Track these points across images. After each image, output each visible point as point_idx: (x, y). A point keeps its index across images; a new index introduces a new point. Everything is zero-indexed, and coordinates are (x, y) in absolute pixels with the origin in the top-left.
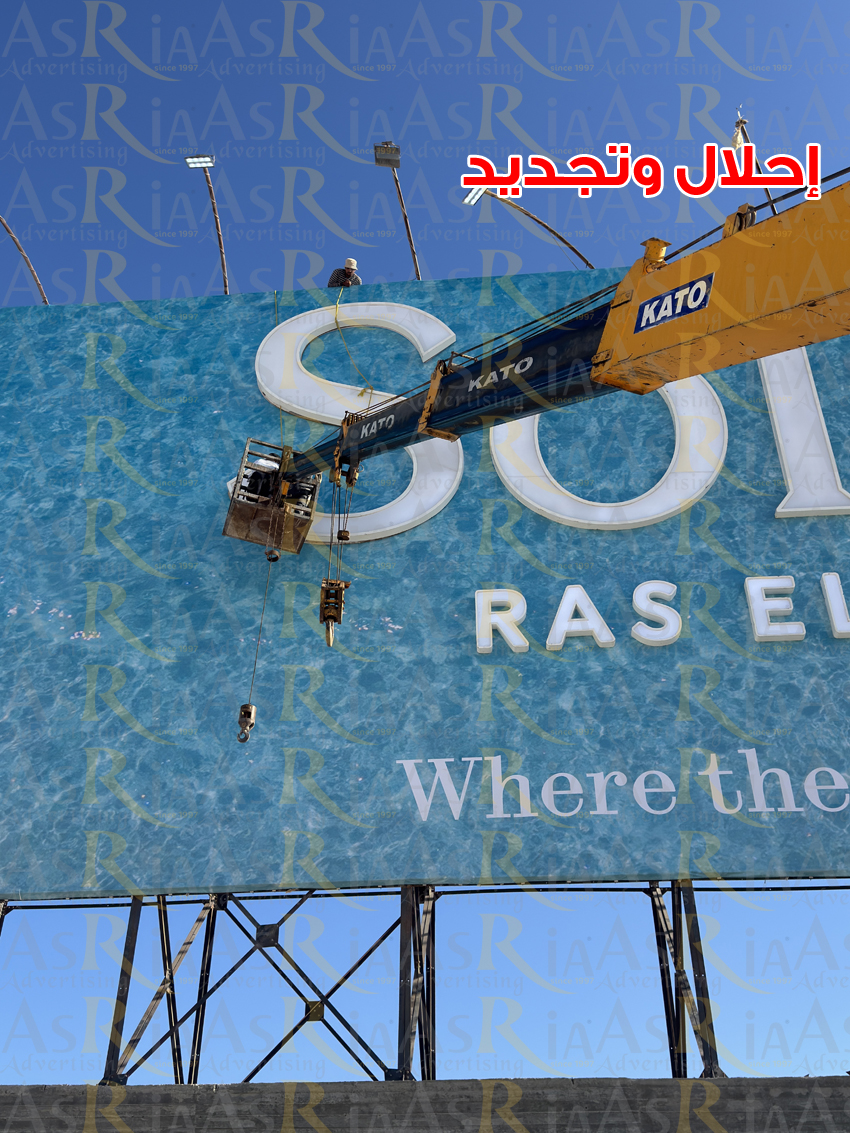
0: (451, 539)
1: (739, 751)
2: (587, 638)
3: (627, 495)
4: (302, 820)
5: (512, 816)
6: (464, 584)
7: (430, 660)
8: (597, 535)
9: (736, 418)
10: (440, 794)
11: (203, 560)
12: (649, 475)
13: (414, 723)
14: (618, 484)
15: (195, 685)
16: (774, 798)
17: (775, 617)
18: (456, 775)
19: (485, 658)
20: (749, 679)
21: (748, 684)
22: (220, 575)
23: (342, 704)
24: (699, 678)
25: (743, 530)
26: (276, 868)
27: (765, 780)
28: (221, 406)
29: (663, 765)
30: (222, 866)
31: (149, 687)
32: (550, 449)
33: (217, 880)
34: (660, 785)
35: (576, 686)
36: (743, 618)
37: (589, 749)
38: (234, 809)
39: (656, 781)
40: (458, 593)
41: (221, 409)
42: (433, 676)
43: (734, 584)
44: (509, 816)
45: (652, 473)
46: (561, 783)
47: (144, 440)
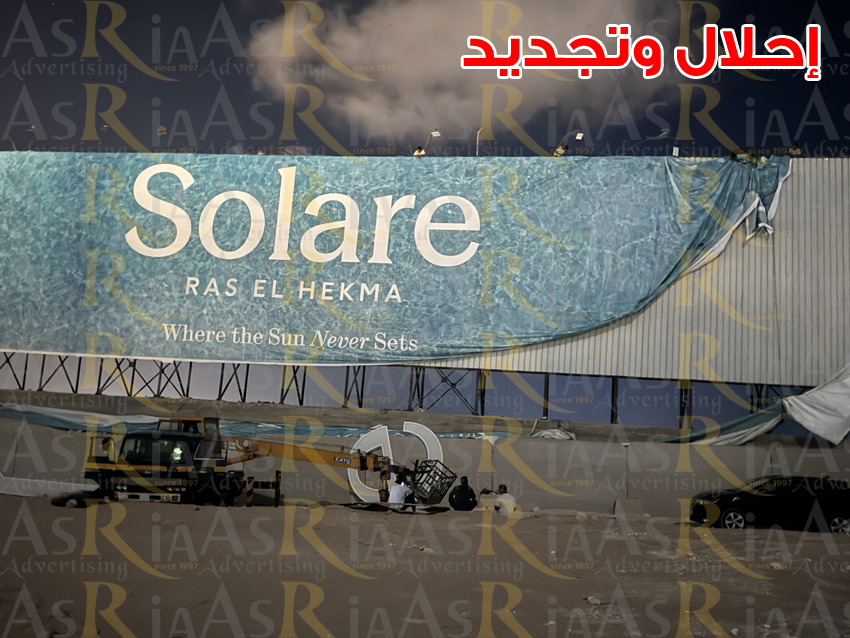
0: (184, 258)
1: (242, 328)
2: (213, 293)
3: (234, 249)
5: (188, 340)
6: (185, 274)
9: (268, 222)
10: (172, 334)
12: (240, 243)
16: (246, 340)
19: (187, 296)
21: (248, 309)
23: (151, 307)
24: (237, 307)
25: (259, 263)
27: (246, 335)
28: (123, 202)
31: (103, 298)
36: (252, 290)
39: (222, 334)
42: (174, 301)
45: (241, 240)
46: (200, 333)
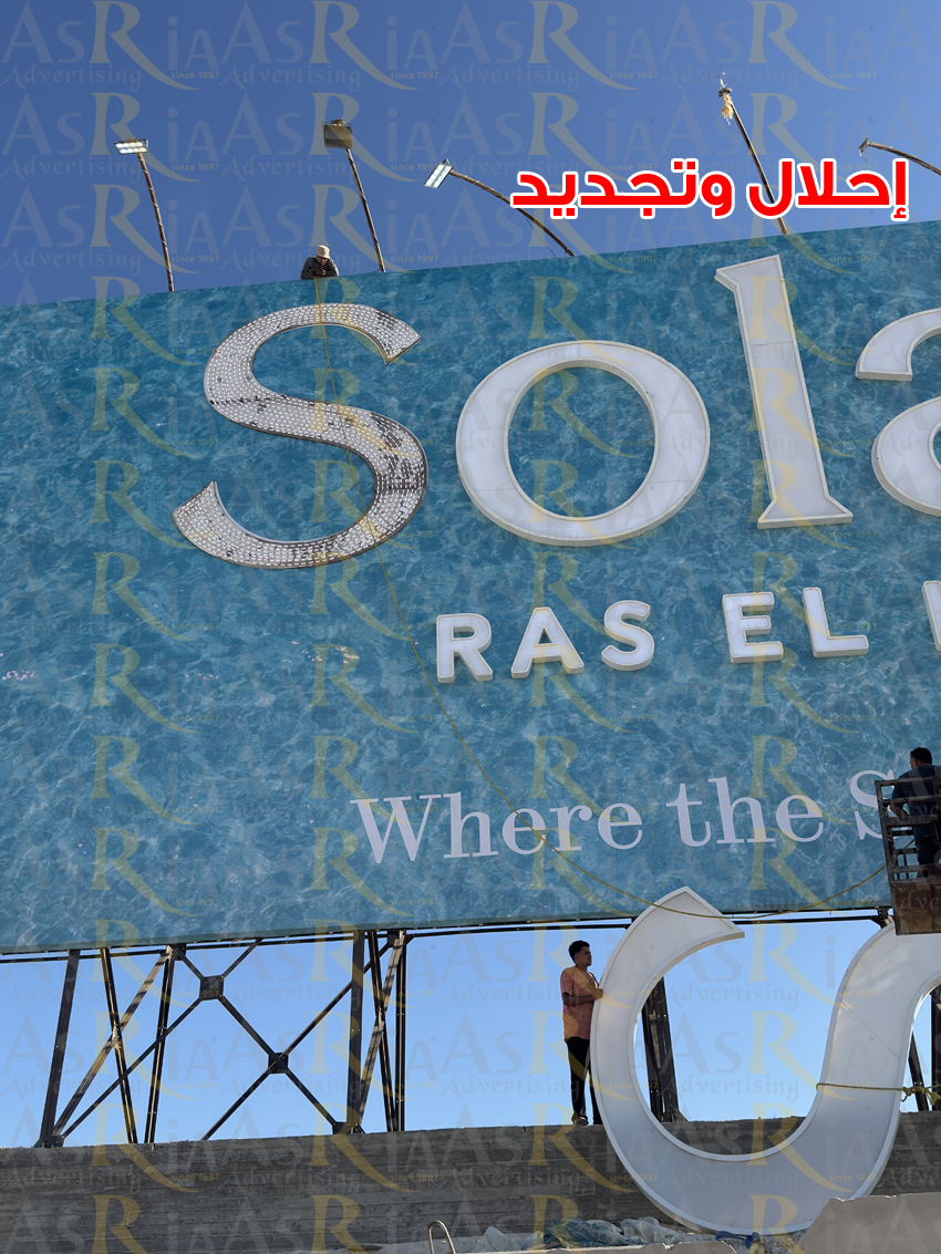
0: (413, 560)
1: (710, 780)
2: (555, 664)
3: (600, 508)
4: (250, 867)
5: (471, 855)
6: (426, 608)
7: (387, 692)
8: (569, 552)
9: (720, 420)
10: (396, 836)
11: (146, 590)
12: (626, 485)
13: (370, 761)
14: (592, 495)
15: (136, 725)
16: (744, 828)
17: (752, 637)
18: (413, 814)
20: (723, 702)
21: (721, 709)
22: (163, 606)
23: (293, 741)
24: (671, 704)
25: (722, 543)
26: (221, 916)
27: (735, 810)
28: (164, 418)
29: (630, 797)
30: (163, 916)
31: (87, 729)
32: (521, 459)
33: (158, 932)
34: (626, 818)
35: (542, 716)
36: (720, 638)
37: (554, 783)
38: (177, 857)
39: (622, 813)
40: (420, 617)
41: (164, 422)
42: (390, 709)
43: (711, 602)
44: (467, 855)
45: (628, 482)
46: (523, 820)
47: (80, 459)
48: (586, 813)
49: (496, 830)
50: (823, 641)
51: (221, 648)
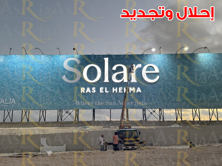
1: (98, 101)
2: (89, 92)
7: (78, 93)
9: (102, 72)
12: (95, 78)
14: (93, 78)
15: (61, 95)
17: (102, 91)
18: (79, 102)
21: (99, 96)
22: (62, 85)
31: (57, 95)
32: (88, 75)
35: (88, 96)
37: (88, 100)
38: (64, 104)
40: (80, 88)
44: (82, 105)
48: (90, 103)
49: (84, 103)
50: (106, 92)
51: (66, 89)
